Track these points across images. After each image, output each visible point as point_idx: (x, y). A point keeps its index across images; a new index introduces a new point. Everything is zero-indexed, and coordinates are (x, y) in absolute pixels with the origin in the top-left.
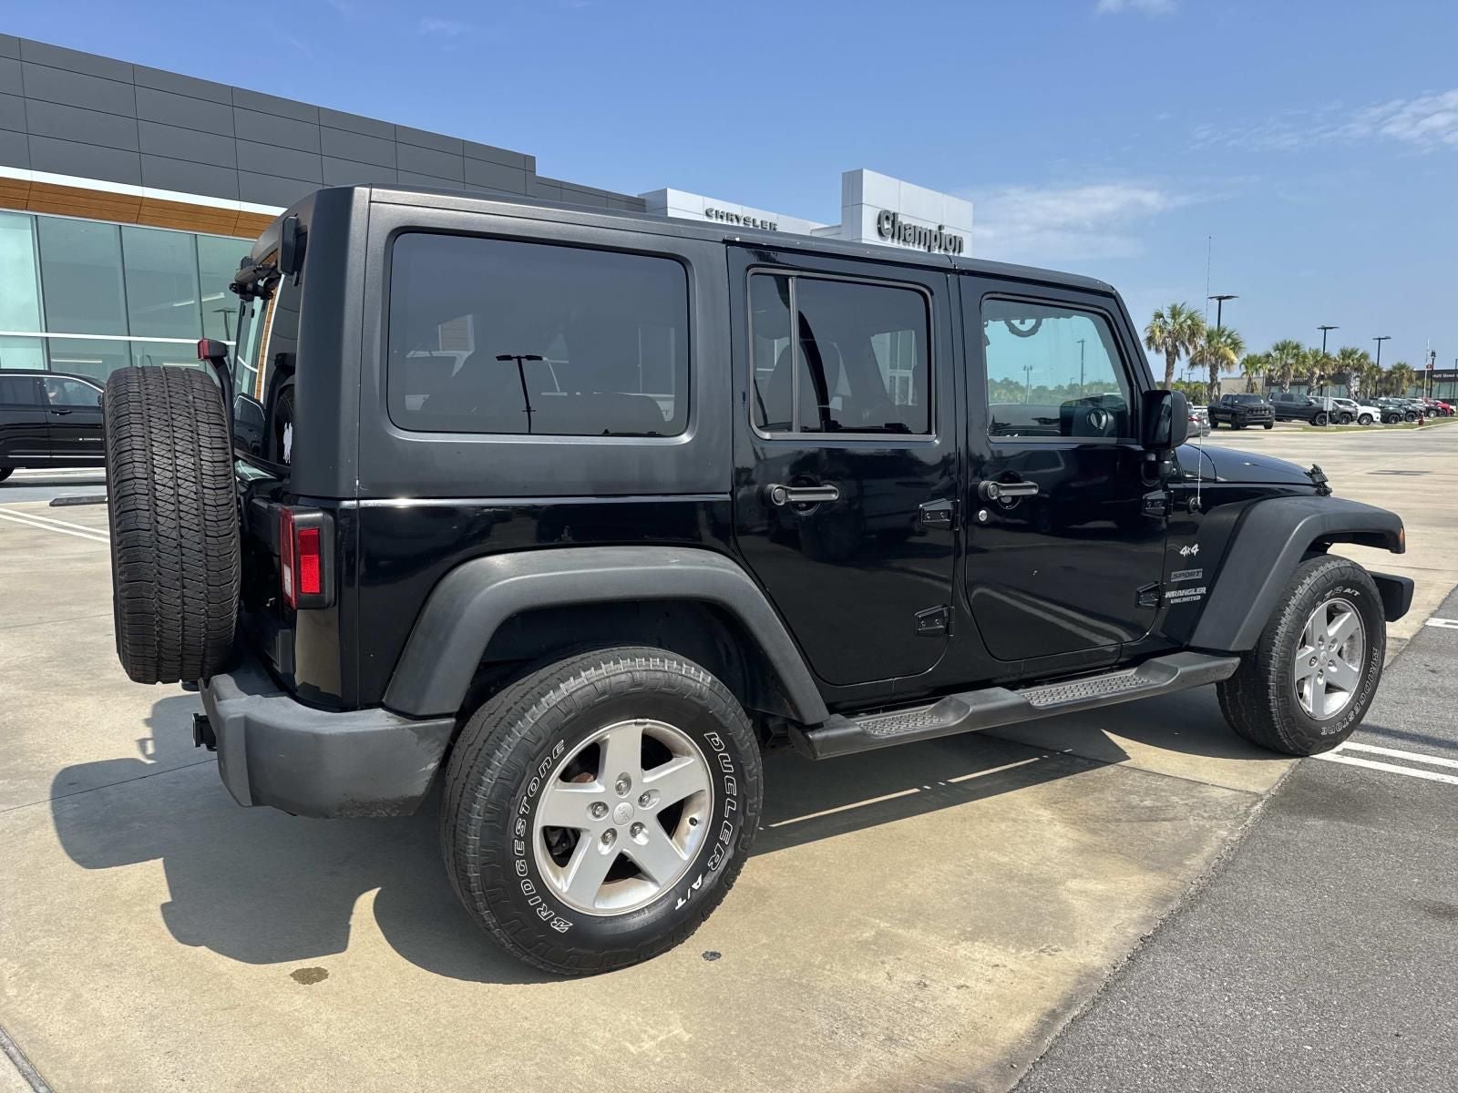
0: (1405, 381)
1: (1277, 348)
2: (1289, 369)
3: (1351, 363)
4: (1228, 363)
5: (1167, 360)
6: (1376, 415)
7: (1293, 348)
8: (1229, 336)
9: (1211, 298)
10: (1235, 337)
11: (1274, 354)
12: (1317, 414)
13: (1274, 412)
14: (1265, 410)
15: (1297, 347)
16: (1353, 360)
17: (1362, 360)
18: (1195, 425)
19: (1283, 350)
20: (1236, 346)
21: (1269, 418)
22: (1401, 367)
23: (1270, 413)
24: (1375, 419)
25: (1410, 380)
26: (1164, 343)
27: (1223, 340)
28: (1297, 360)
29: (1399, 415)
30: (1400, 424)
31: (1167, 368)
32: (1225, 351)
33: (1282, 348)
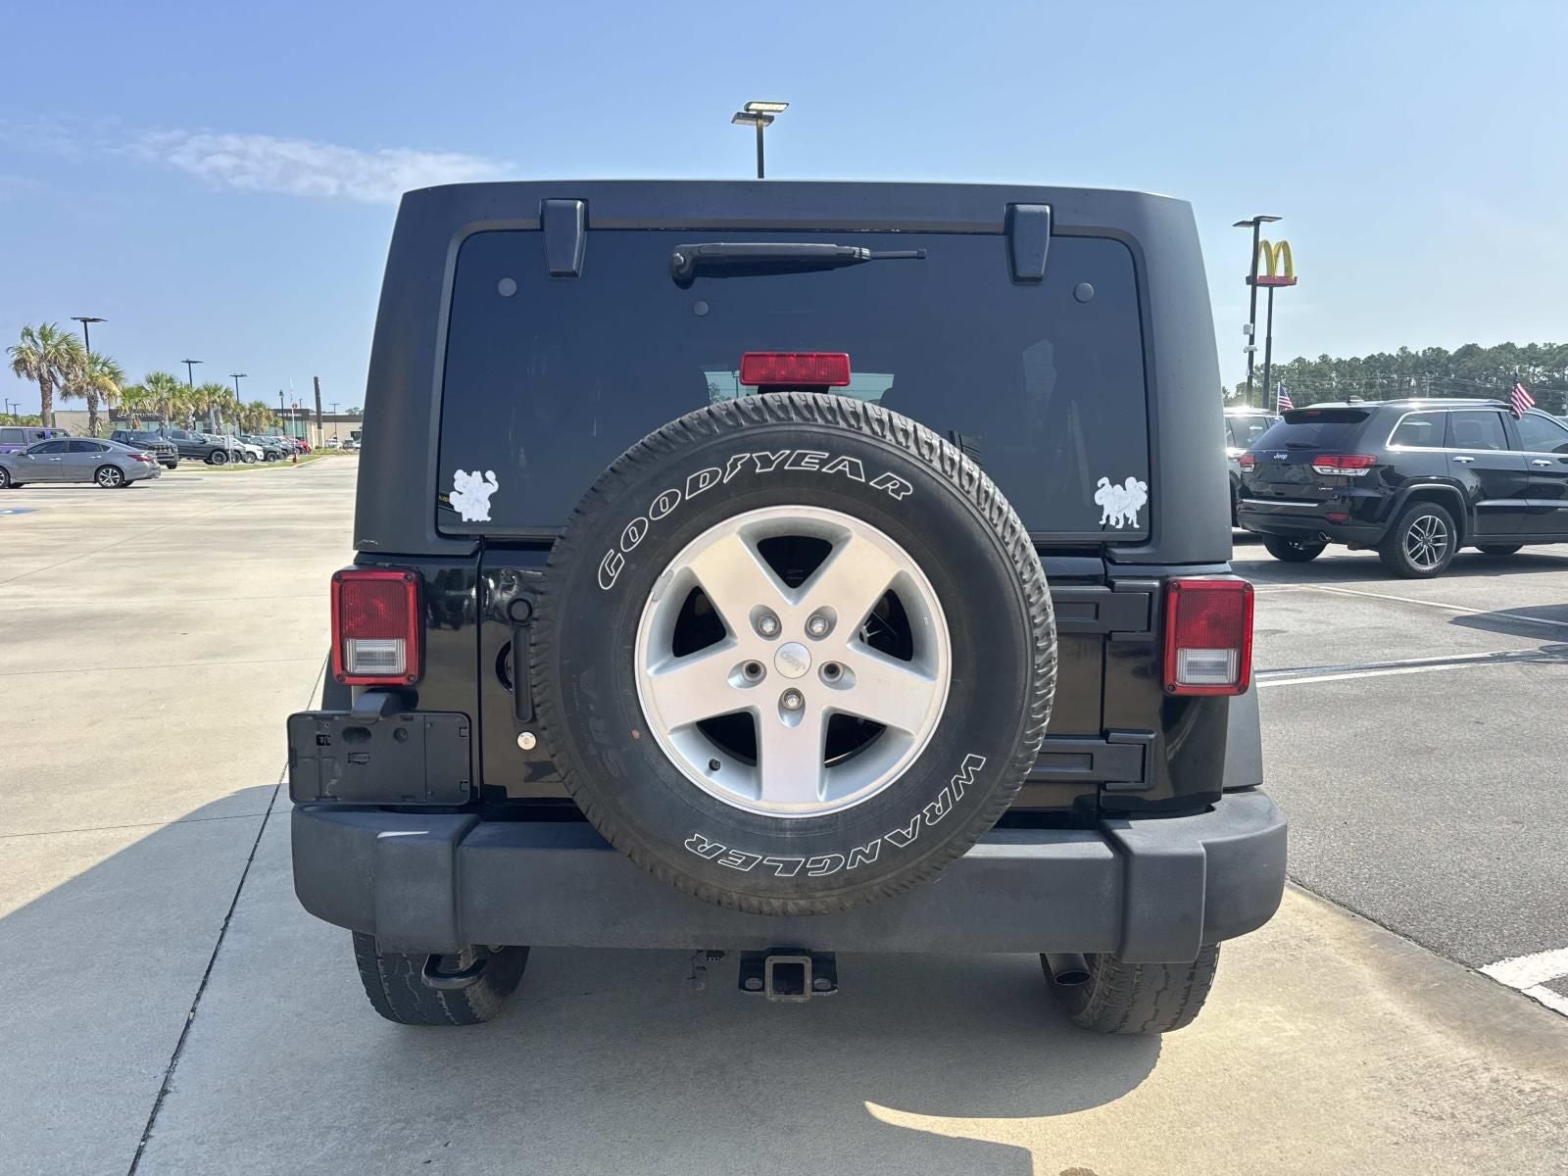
0: (264, 419)
1: (150, 381)
2: (166, 404)
3: (218, 400)
4: (109, 394)
5: (42, 388)
6: (260, 454)
7: (167, 382)
8: (104, 364)
9: (74, 319)
10: (113, 365)
11: (146, 387)
12: (213, 452)
13: (177, 450)
14: (167, 448)
15: (171, 380)
16: (219, 397)
17: (228, 397)
18: (146, 466)
19: (157, 383)
20: (115, 376)
21: (173, 457)
22: (259, 405)
23: (173, 451)
24: (259, 457)
25: (268, 418)
26: (38, 369)
27: (98, 368)
28: (174, 395)
29: (275, 452)
30: (278, 462)
31: (44, 399)
32: (104, 381)
33: (155, 381)
